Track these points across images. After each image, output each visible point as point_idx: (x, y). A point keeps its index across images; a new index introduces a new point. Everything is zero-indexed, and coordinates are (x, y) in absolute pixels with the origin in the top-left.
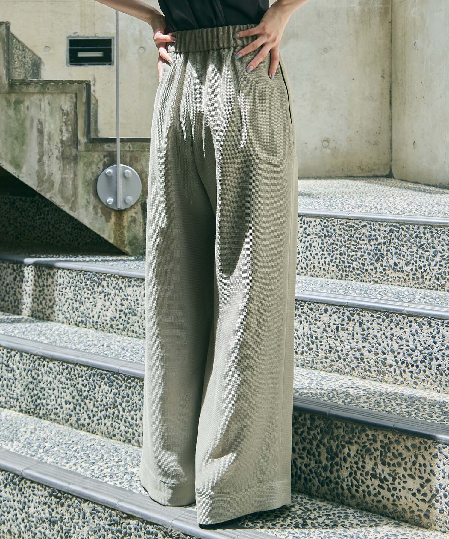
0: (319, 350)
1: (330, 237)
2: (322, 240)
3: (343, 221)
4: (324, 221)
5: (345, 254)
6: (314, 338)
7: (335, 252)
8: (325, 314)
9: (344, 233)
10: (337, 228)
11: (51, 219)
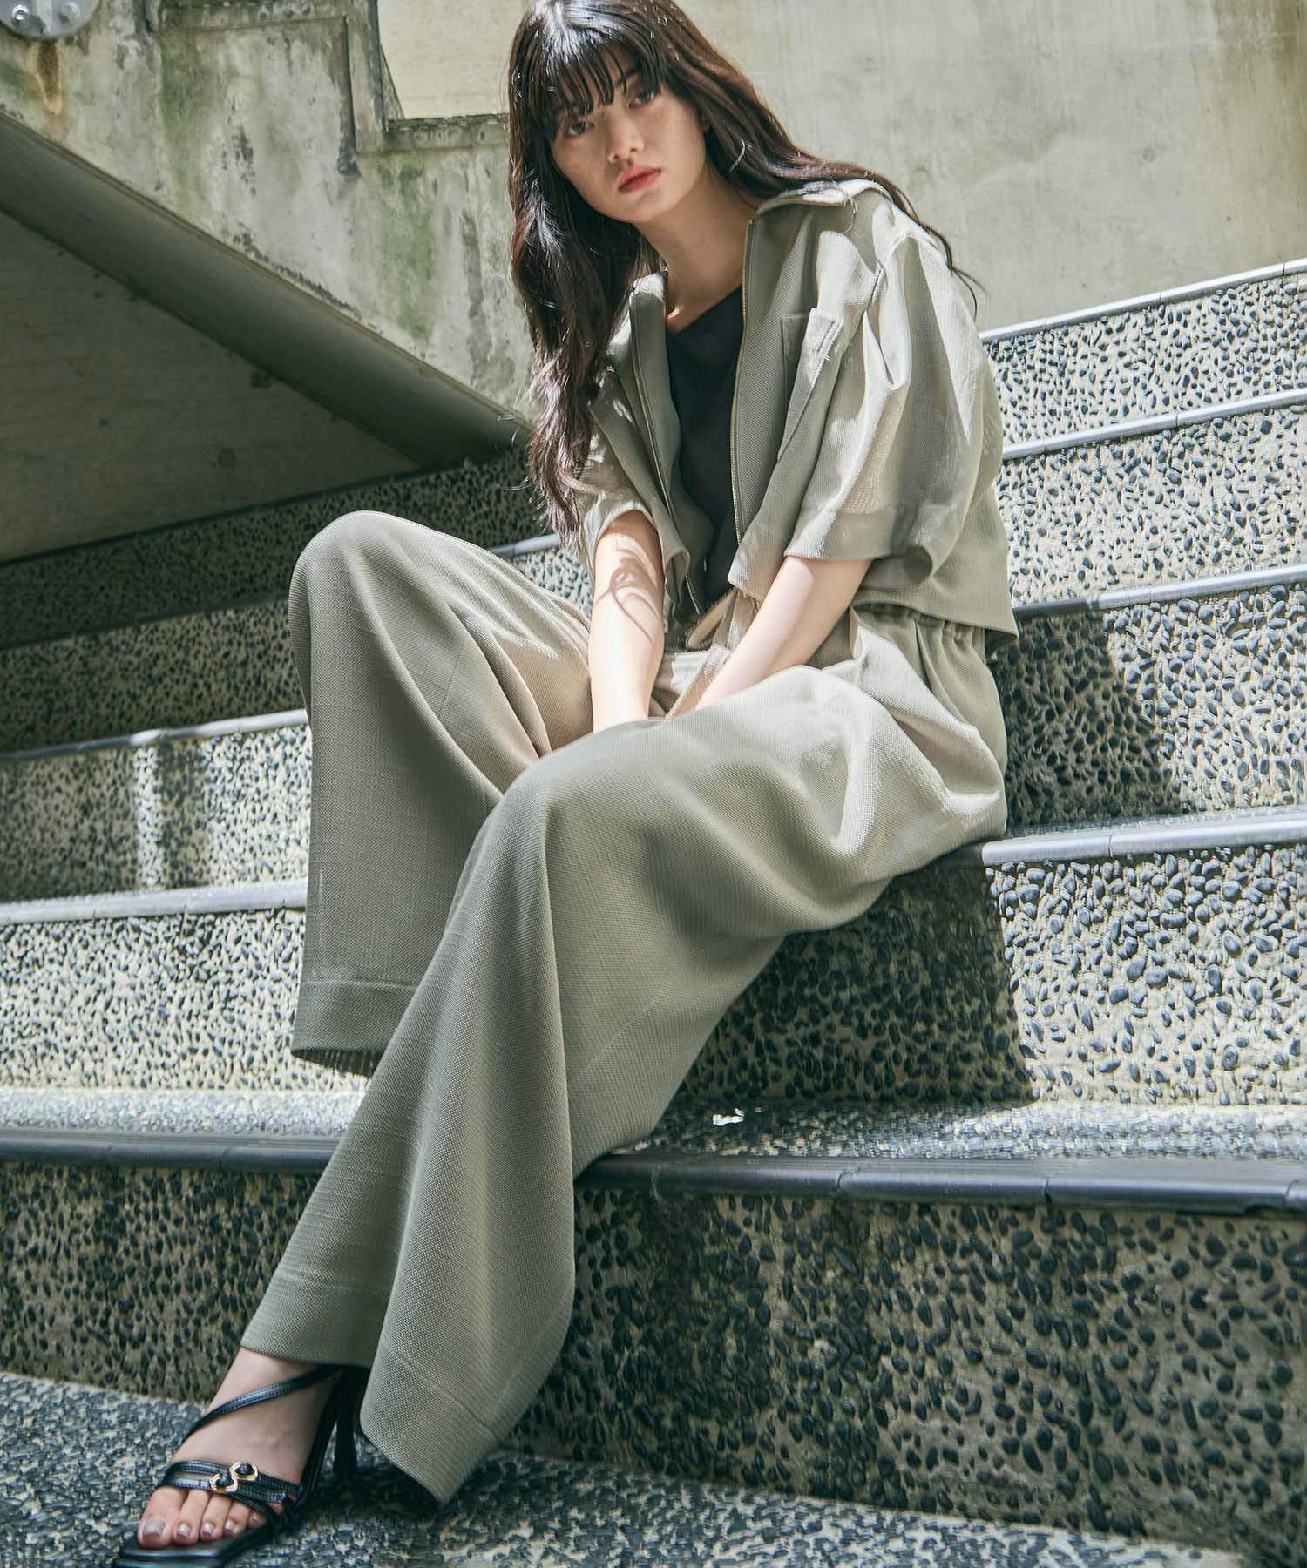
0: (1263, 537)
1: (1245, 334)
2: (1225, 349)
3: (1274, 285)
4: (1222, 301)
5: (1289, 367)
6: (1244, 509)
7: (1263, 369)
8: (1265, 438)
9: (1281, 315)
10: (1257, 307)
11: (508, 509)
